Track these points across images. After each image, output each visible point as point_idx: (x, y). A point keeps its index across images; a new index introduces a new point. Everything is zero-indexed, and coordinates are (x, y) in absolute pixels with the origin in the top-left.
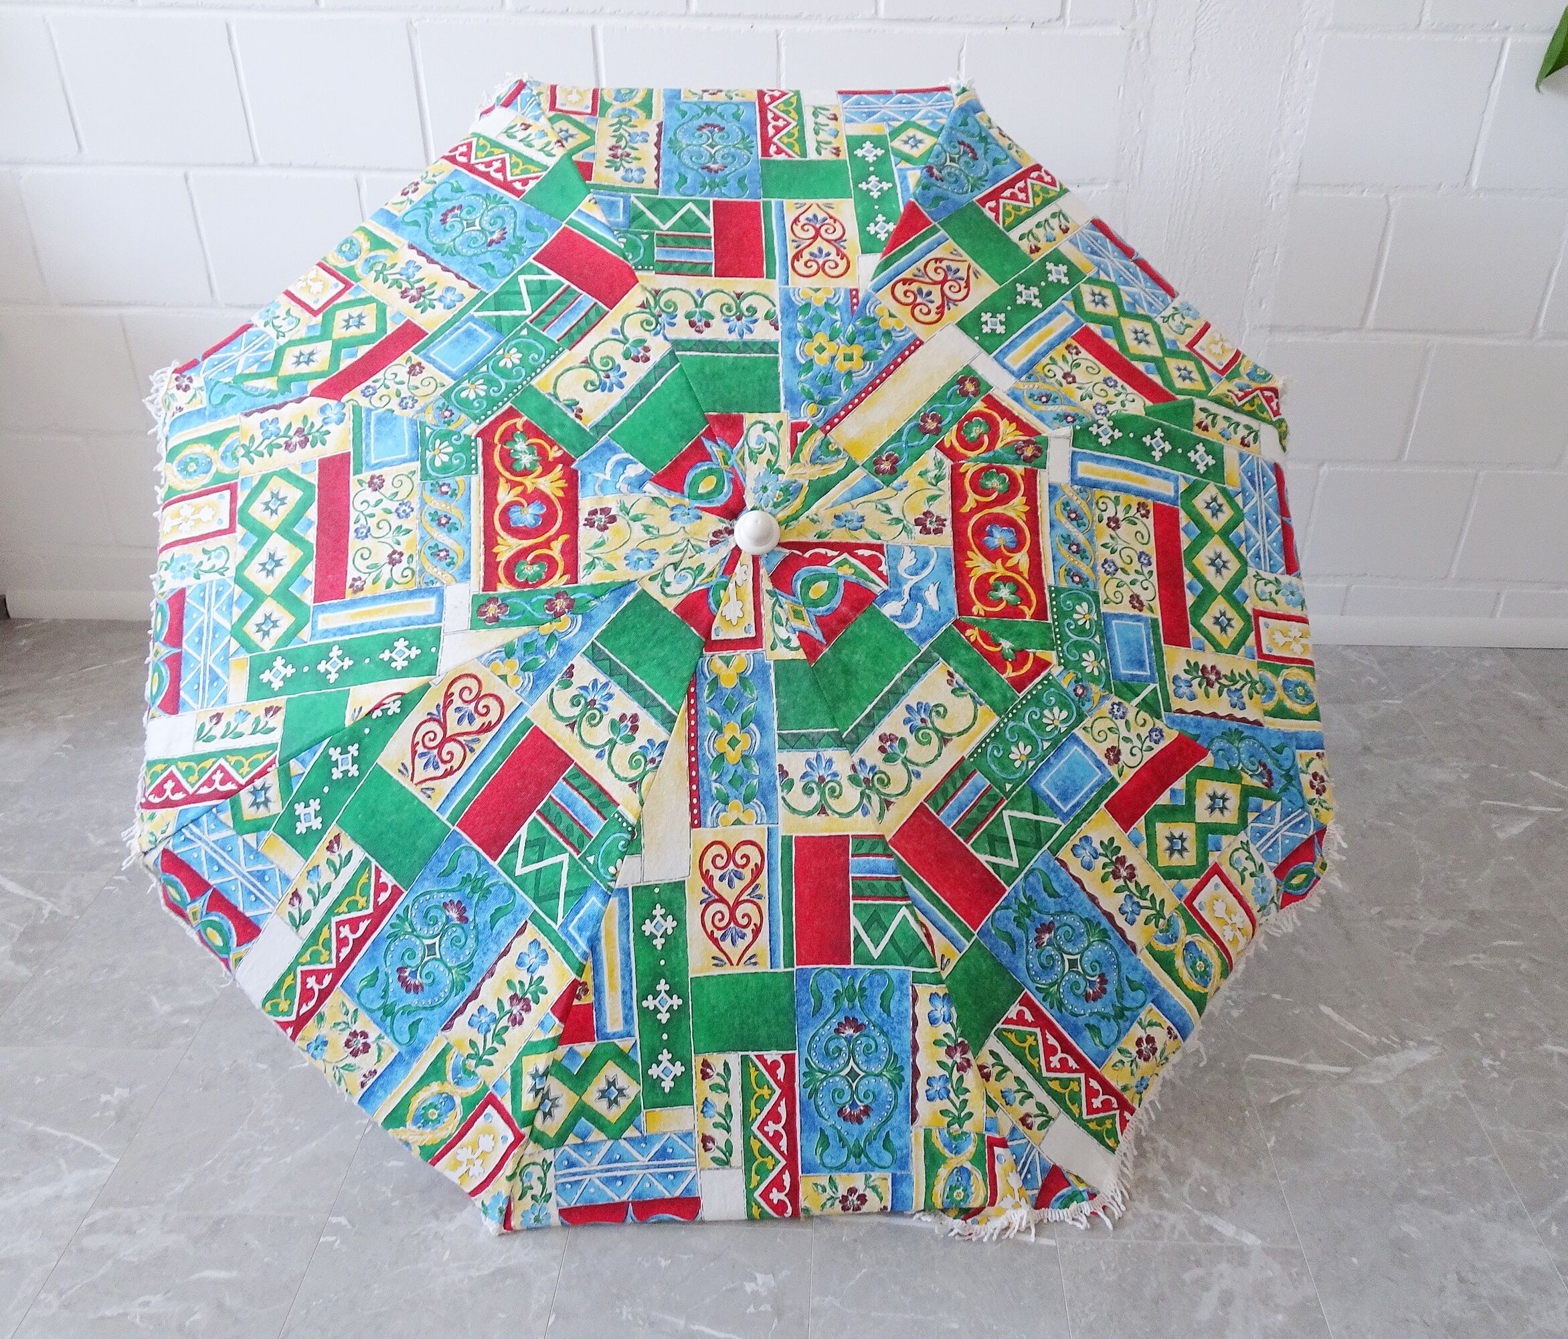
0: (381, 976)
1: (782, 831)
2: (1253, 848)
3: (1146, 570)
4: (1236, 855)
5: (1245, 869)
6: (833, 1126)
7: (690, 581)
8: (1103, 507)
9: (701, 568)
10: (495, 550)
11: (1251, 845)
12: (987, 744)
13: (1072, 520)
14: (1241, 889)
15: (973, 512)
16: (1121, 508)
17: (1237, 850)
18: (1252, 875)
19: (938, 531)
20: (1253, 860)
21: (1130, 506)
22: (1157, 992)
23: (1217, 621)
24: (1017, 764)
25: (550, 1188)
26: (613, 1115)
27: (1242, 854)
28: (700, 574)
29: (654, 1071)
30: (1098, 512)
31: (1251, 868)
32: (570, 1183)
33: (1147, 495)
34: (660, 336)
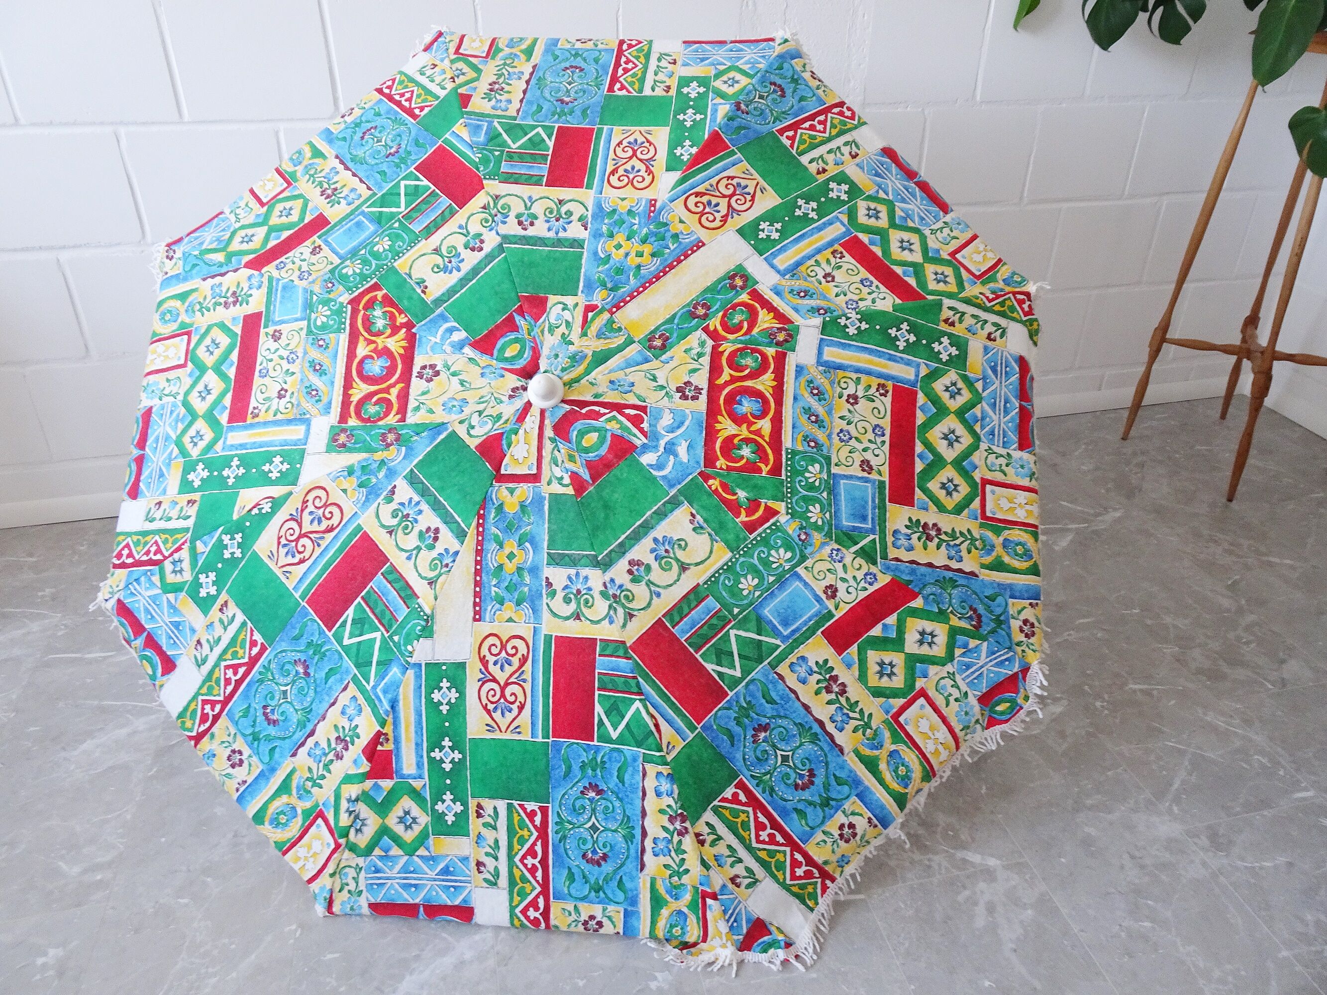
0: (252, 710)
1: (544, 630)
2: (958, 678)
3: (879, 440)
4: (942, 682)
5: (950, 695)
6: (577, 866)
7: (490, 425)
8: (844, 386)
9: (499, 416)
10: (350, 392)
11: (957, 676)
12: (720, 574)
13: (814, 395)
14: (945, 711)
15: (727, 384)
16: (861, 388)
17: (943, 678)
18: (956, 700)
19: (695, 398)
20: (958, 688)
21: (870, 386)
22: (861, 788)
23: (943, 486)
24: (745, 593)
25: (362, 886)
26: (409, 837)
27: (948, 682)
28: (497, 422)
29: (440, 807)
30: (839, 390)
31: (956, 694)
32: (376, 884)
33: (888, 377)
34: (494, 232)
